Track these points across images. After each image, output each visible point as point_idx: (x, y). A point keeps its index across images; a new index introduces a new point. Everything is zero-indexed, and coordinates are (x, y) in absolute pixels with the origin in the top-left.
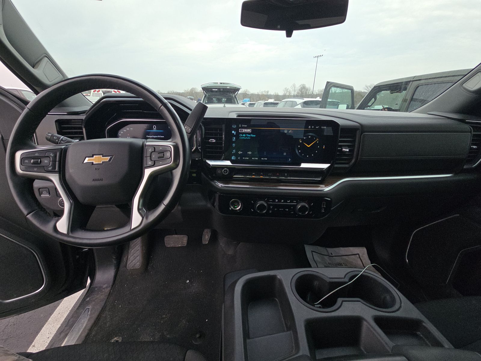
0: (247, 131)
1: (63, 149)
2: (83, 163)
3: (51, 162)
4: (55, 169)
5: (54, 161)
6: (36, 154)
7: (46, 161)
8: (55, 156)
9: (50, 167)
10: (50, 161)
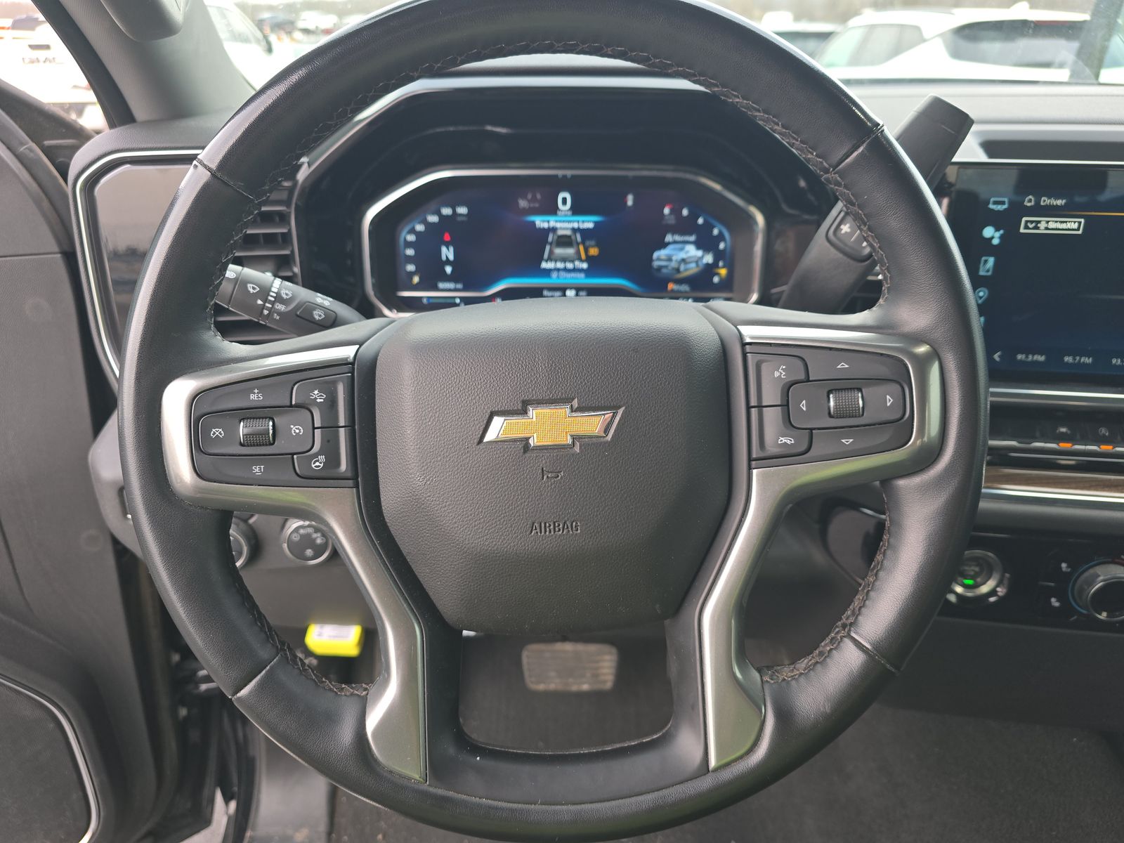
0: (1064, 226)
1: (353, 364)
2: (481, 440)
3: (318, 432)
4: (338, 464)
5: (330, 427)
6: (252, 397)
7: (296, 430)
8: (332, 403)
9: (316, 455)
10: (314, 428)
